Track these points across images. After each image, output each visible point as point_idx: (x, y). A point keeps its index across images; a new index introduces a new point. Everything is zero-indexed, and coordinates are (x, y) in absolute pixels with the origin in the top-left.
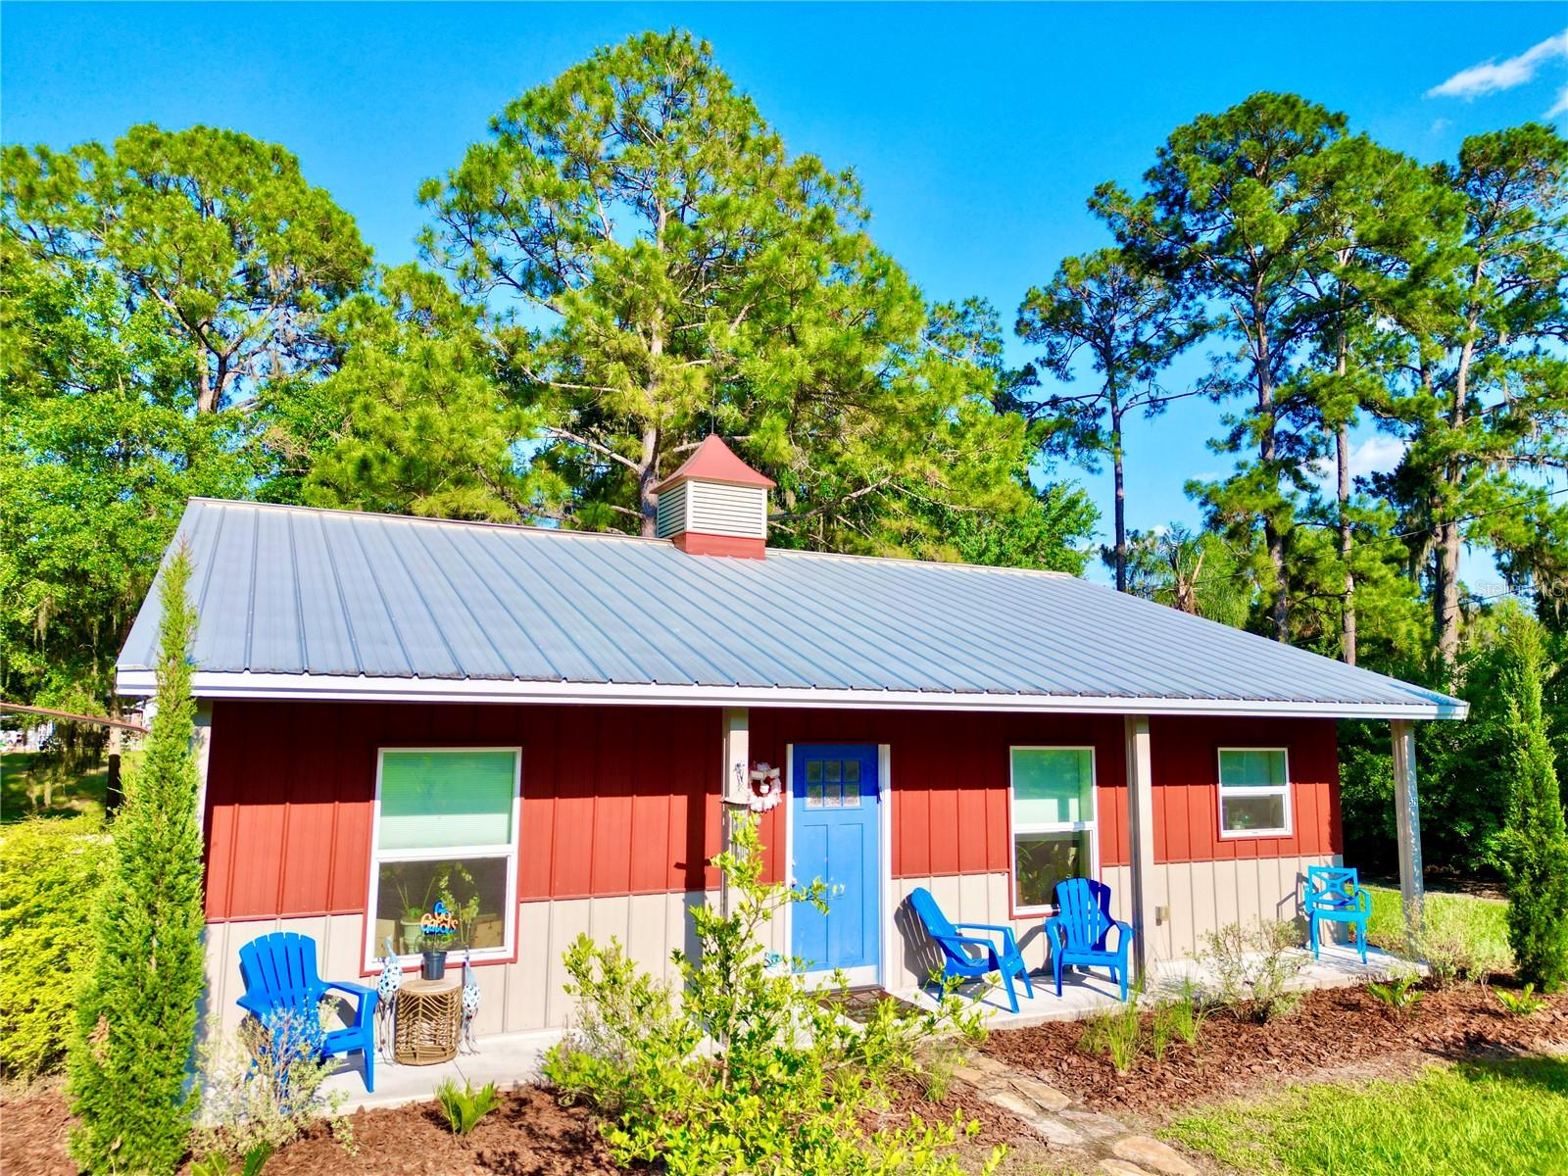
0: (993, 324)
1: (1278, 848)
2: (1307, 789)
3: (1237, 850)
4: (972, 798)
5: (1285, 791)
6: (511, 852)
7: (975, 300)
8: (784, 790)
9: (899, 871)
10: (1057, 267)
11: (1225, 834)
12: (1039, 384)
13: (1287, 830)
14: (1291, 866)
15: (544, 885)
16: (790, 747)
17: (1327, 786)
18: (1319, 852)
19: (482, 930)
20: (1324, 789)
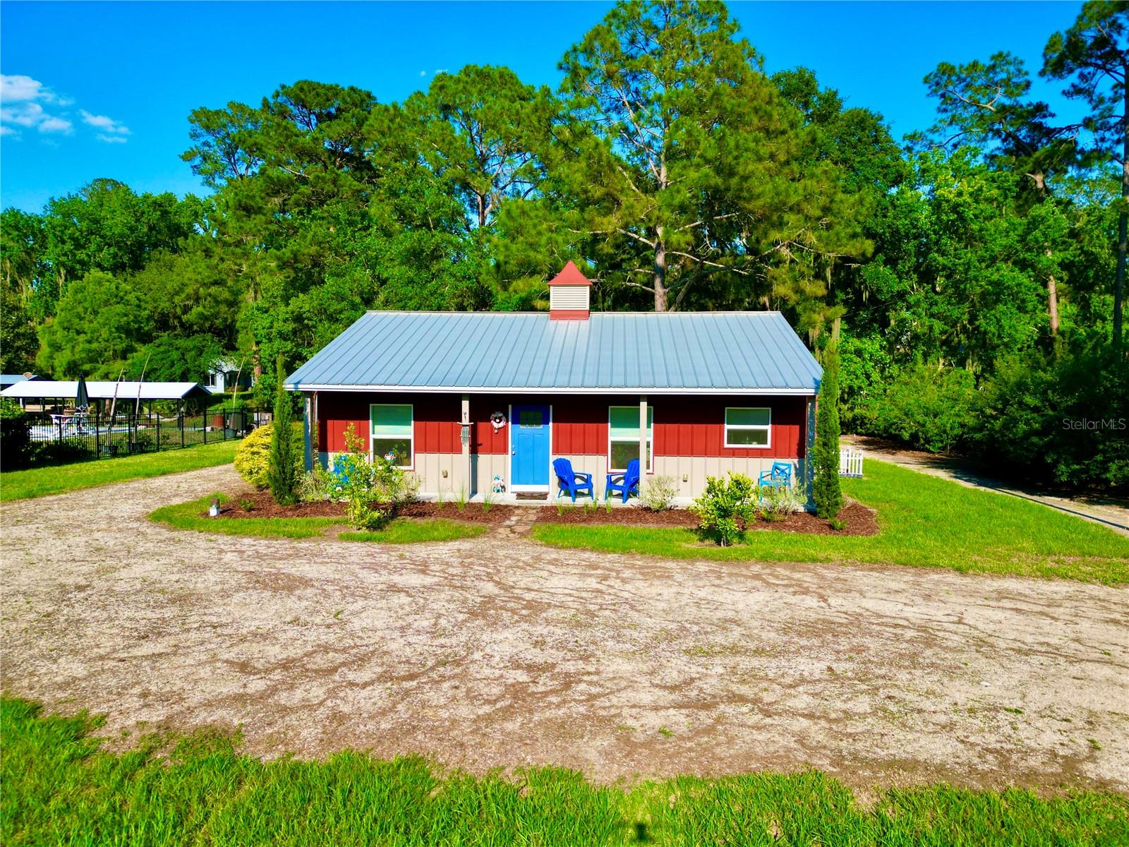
0: (1019, 71)
1: (761, 454)
2: (785, 428)
3: (733, 453)
4: (591, 427)
5: (768, 428)
6: (411, 437)
7: (1000, 55)
8: (507, 421)
9: (556, 451)
10: (1078, 12)
11: (726, 445)
12: (1053, 115)
13: (768, 446)
14: (768, 464)
15: (424, 448)
16: (510, 407)
17: (798, 427)
18: (789, 456)
19: (405, 461)
20: (796, 428)
